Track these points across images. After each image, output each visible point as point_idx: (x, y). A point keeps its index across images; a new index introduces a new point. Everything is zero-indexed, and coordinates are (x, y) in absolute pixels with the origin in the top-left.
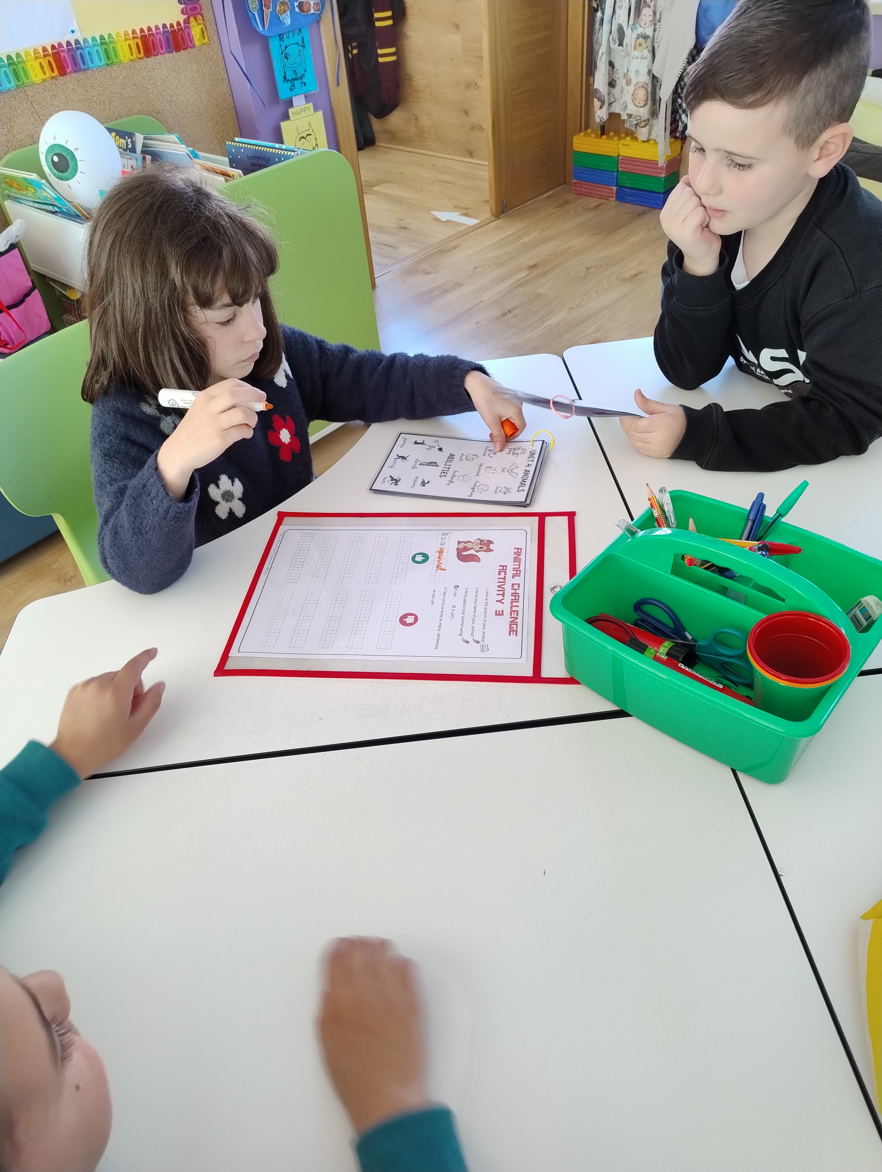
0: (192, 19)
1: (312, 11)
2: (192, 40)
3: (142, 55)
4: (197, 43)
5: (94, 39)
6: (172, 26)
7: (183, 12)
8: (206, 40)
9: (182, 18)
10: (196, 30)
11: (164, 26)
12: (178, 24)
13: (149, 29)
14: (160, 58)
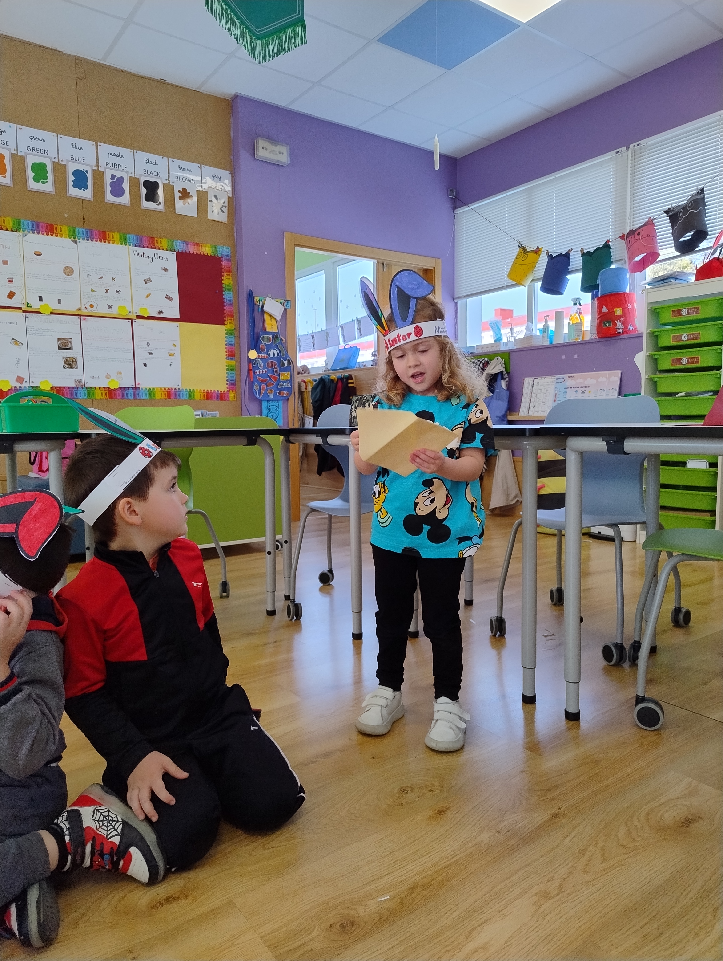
0: (231, 391)
1: (285, 395)
2: (228, 398)
3: (205, 399)
4: (231, 399)
5: (186, 389)
6: (221, 391)
7: (227, 388)
8: (235, 399)
9: (226, 390)
10: (231, 395)
11: (218, 391)
12: (224, 391)
13: (211, 391)
14: (212, 401)
